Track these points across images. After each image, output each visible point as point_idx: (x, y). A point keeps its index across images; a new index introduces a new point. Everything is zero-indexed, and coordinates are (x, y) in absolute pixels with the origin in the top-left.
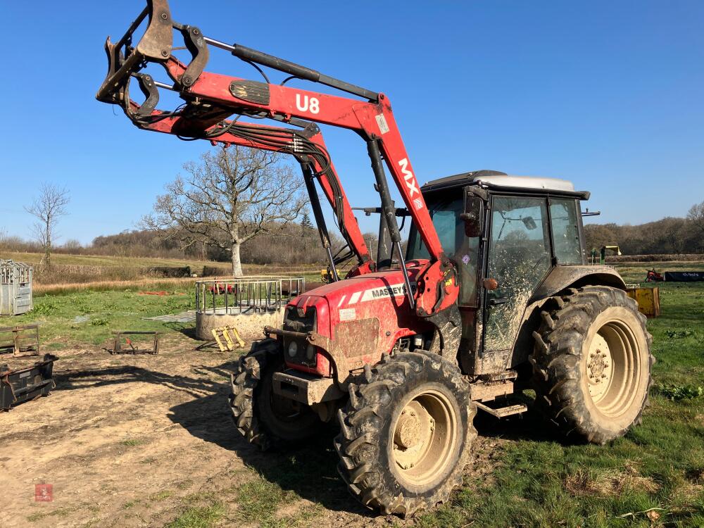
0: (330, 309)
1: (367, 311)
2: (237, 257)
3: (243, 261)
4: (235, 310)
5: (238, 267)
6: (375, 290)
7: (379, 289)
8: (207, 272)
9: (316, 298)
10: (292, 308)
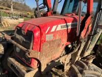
0: (41, 34)
1: (58, 35)
2: (12, 7)
3: (13, 8)
4: (9, 18)
5: (12, 9)
6: (62, 25)
7: (63, 25)
8: (6, 9)
9: (33, 26)
10: (19, 28)
